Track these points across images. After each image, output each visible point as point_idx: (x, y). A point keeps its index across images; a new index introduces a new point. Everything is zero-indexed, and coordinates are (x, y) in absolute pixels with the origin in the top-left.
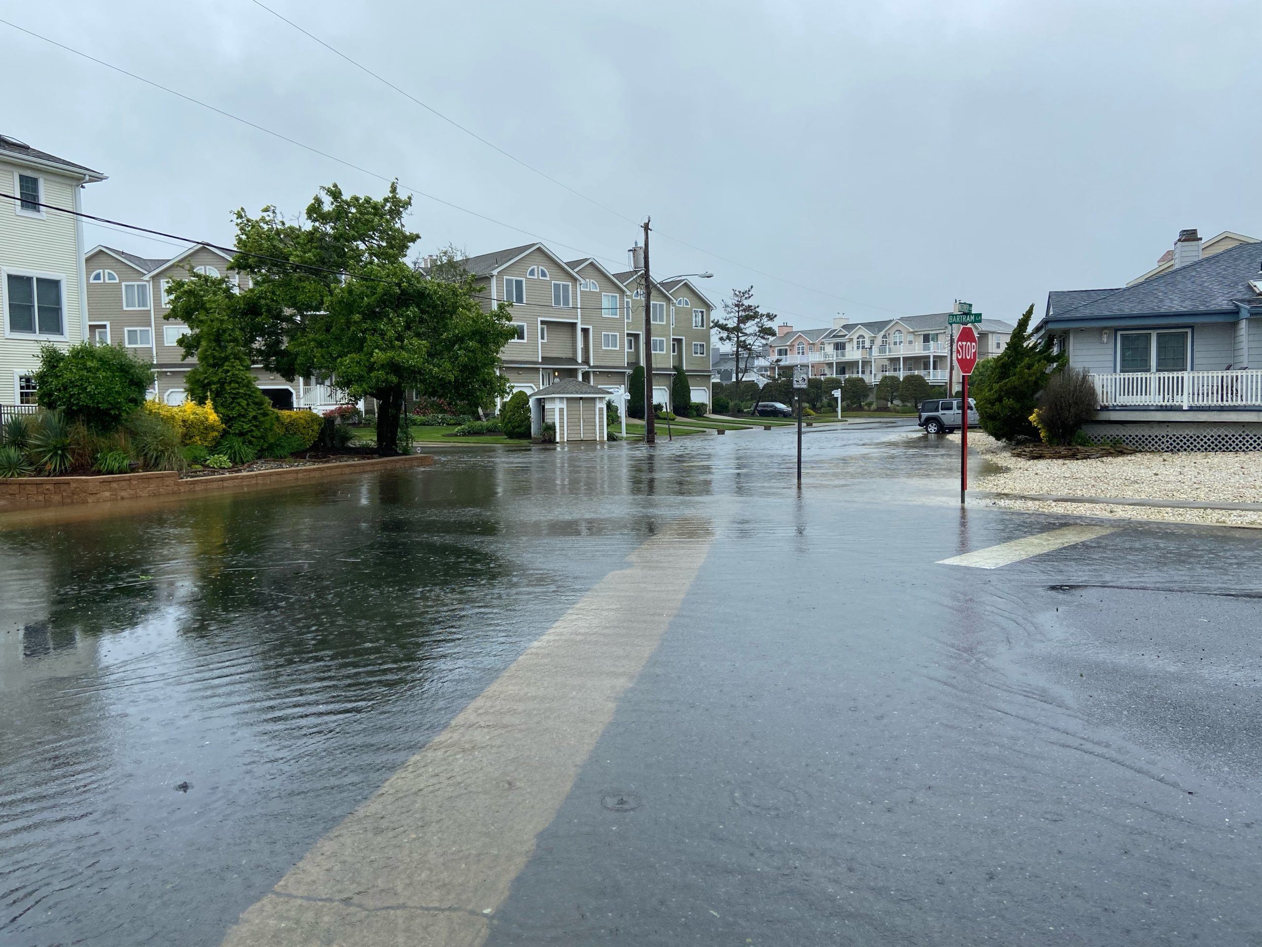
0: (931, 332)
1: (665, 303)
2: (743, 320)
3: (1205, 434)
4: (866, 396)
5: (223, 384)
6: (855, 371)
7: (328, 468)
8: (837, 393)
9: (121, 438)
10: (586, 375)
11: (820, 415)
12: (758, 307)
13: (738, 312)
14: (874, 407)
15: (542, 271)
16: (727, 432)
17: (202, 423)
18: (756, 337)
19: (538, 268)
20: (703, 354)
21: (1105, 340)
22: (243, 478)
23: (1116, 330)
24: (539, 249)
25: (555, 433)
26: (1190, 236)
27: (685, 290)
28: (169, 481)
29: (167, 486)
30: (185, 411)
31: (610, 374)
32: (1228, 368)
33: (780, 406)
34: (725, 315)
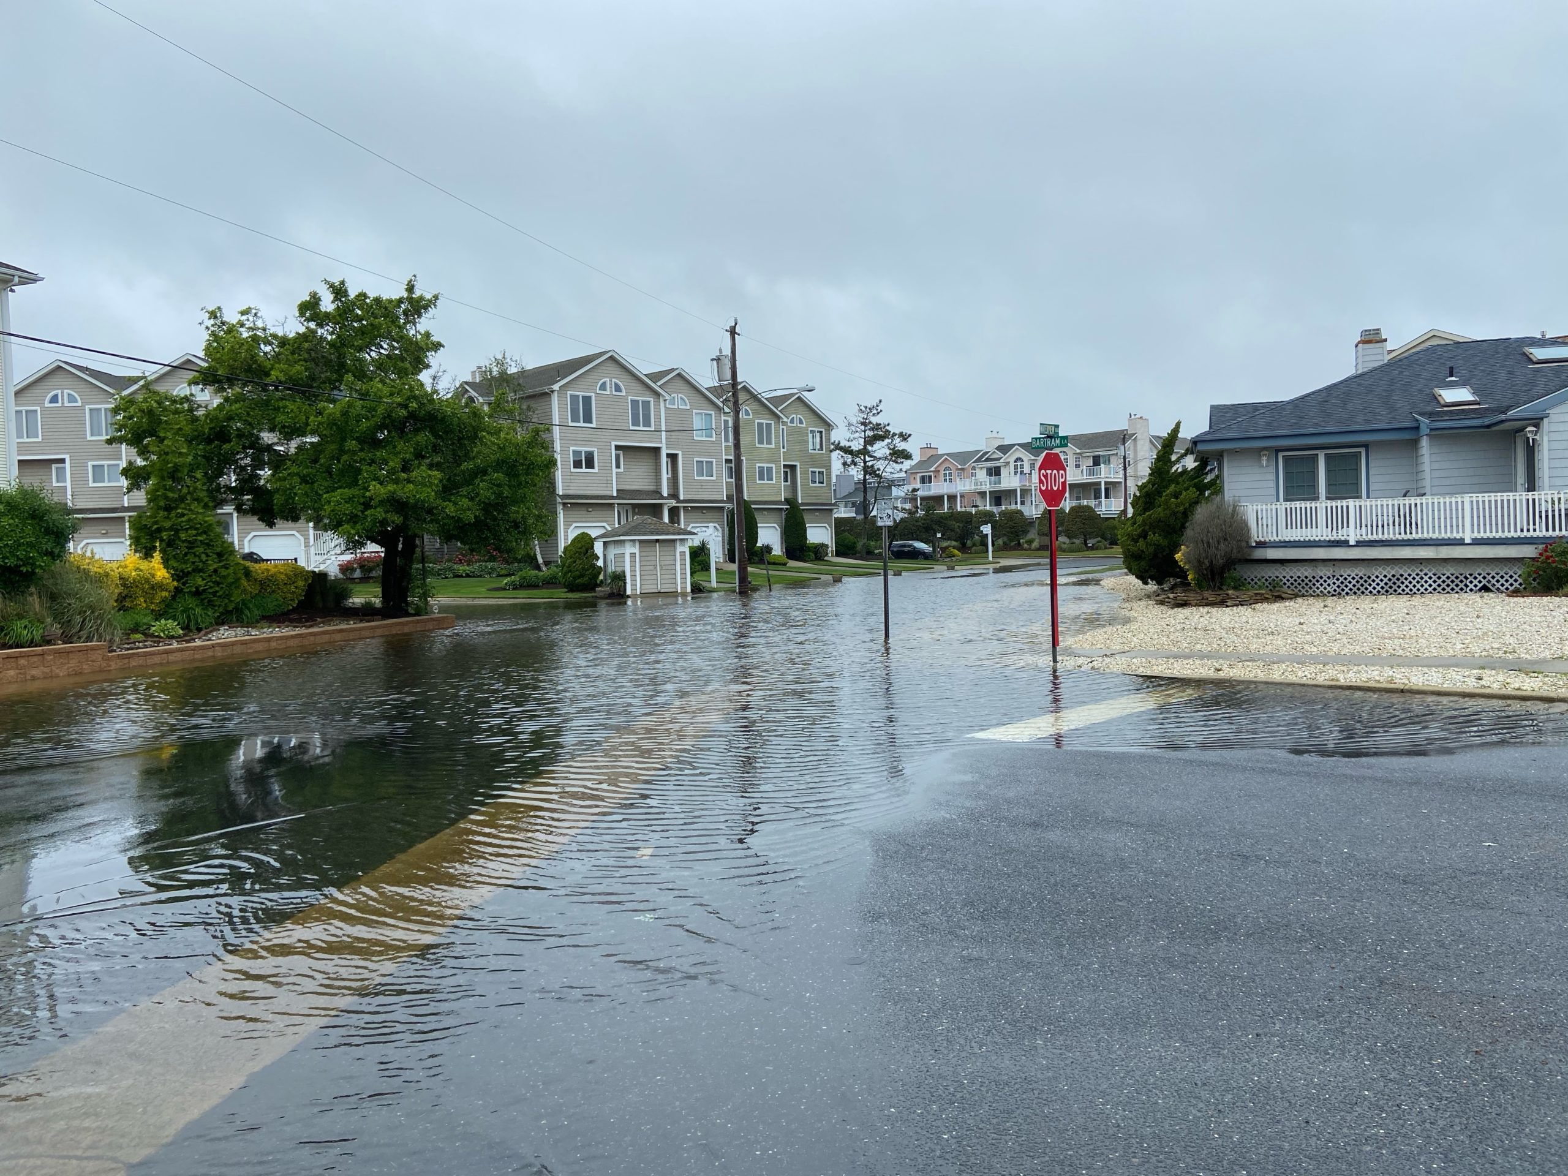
0: (1101, 453)
1: (772, 422)
2: (870, 441)
3: (1377, 573)
4: (1026, 532)
5: (177, 531)
6: (1013, 502)
7: (311, 634)
8: (987, 529)
9: (35, 602)
10: (674, 512)
11: (967, 555)
12: (888, 425)
13: (865, 432)
14: (1035, 544)
15: (616, 384)
16: (845, 579)
17: (147, 581)
18: (887, 462)
19: (611, 381)
20: (822, 483)
21: (1264, 463)
22: (195, 649)
23: (1277, 451)
24: (612, 358)
25: (625, 583)
26: (1371, 338)
27: (799, 405)
28: (97, 656)
29: (93, 661)
30: (126, 567)
31: (704, 509)
32: (1405, 496)
33: (920, 545)
34: (848, 435)
